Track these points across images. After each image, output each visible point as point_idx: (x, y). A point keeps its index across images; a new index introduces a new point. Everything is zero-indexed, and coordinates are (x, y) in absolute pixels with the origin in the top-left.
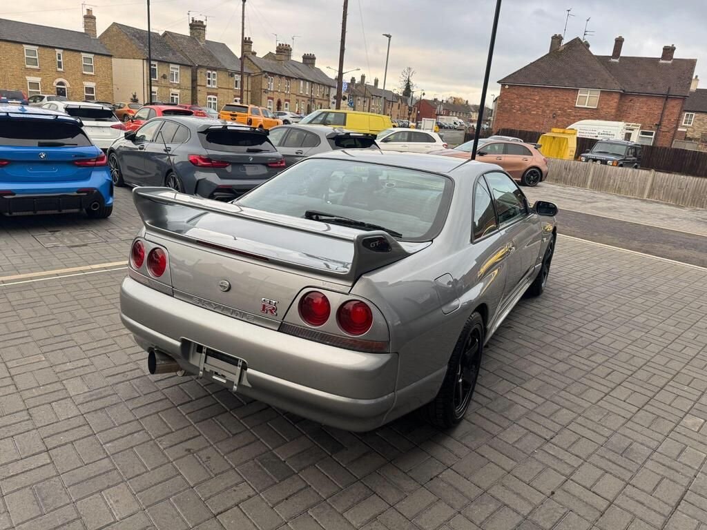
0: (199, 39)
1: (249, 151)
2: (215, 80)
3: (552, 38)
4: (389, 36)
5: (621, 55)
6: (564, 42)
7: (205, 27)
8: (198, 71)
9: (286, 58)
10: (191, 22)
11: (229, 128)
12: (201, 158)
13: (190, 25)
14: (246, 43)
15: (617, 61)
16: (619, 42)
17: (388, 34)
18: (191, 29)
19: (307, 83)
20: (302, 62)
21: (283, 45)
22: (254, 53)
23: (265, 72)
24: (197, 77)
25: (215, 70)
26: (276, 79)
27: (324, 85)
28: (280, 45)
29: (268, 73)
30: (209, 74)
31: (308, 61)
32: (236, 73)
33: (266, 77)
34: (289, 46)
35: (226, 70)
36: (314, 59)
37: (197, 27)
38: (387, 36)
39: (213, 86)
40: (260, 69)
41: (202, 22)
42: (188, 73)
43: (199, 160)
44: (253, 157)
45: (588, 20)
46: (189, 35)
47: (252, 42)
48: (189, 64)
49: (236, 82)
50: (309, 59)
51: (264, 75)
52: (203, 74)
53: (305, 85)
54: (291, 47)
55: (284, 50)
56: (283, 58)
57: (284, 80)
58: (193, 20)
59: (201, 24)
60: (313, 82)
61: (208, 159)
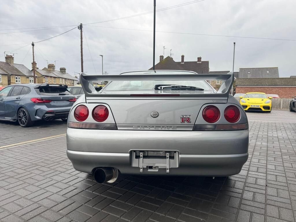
0: (10, 63)
1: (60, 95)
2: (20, 80)
3: (160, 57)
4: (102, 56)
5: (184, 61)
6: (165, 58)
7: (13, 58)
8: (11, 77)
9: (53, 70)
10: (6, 56)
12: (38, 99)
13: (5, 57)
14: (34, 64)
15: (183, 63)
16: (183, 57)
17: (101, 55)
18: (6, 59)
19: (63, 79)
20: (60, 71)
21: (51, 64)
22: (38, 68)
23: (43, 75)
24: (10, 79)
25: (20, 76)
26: (49, 78)
27: (71, 80)
28: (49, 64)
29: (45, 76)
30: (17, 78)
31: (62, 71)
32: (30, 77)
33: (44, 77)
34: (53, 65)
35: (25, 76)
36: (65, 69)
37: (9, 58)
38: (101, 56)
39: (19, 83)
40: (41, 74)
41: (12, 56)
42: (6, 78)
44: (62, 97)
45: (171, 50)
46: (5, 62)
47: (36, 64)
48: (7, 74)
49: (30, 80)
50: (63, 70)
51: (43, 77)
52: (14, 78)
53: (62, 80)
54: (55, 65)
55: (51, 67)
56: (51, 69)
57: (53, 79)
58: (7, 56)
59: (11, 57)
60: (66, 79)
61: (42, 99)
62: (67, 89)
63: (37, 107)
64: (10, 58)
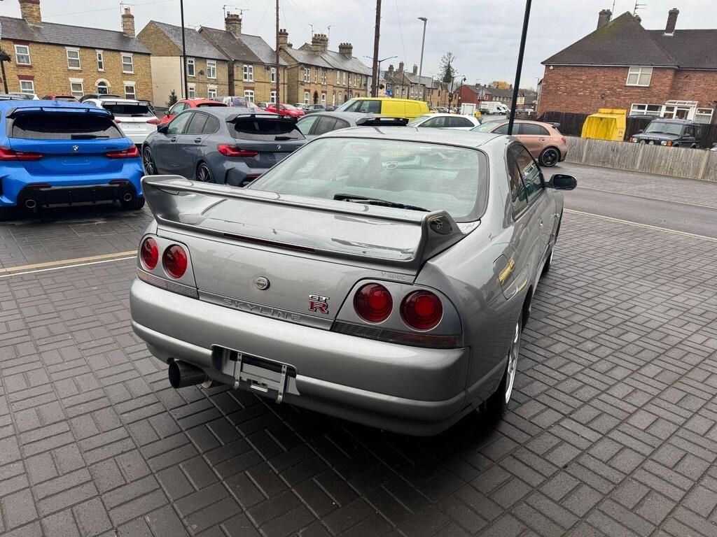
0: (235, 33)
1: (277, 139)
2: (252, 74)
3: (600, 14)
4: (425, 20)
5: (676, 28)
6: (613, 17)
7: (240, 20)
8: (235, 66)
9: (323, 49)
10: (226, 16)
11: (256, 116)
12: (230, 148)
13: (226, 19)
14: (282, 34)
15: (671, 35)
16: (673, 15)
17: (423, 17)
18: (227, 23)
19: (344, 73)
20: (338, 51)
21: (319, 35)
22: (290, 46)
23: (301, 64)
24: (233, 71)
25: (251, 64)
26: (312, 71)
27: (361, 75)
28: (316, 35)
29: (304, 64)
30: (245, 68)
32: (272, 66)
33: (302, 69)
34: (325, 36)
35: (263, 64)
36: (351, 48)
37: (233, 21)
39: (250, 81)
40: (297, 61)
41: (238, 16)
42: (225, 69)
43: (228, 150)
44: (281, 145)
46: (225, 30)
47: (287, 34)
48: (226, 58)
49: (273, 75)
50: (345, 50)
51: (300, 67)
52: (240, 69)
53: (341, 75)
54: (327, 37)
55: (320, 41)
56: (319, 48)
57: (320, 72)
58: (228, 15)
59: (235, 18)
60: (350, 72)
61: (237, 148)
62: (296, 125)
63: (229, 165)
64: (235, 20)
